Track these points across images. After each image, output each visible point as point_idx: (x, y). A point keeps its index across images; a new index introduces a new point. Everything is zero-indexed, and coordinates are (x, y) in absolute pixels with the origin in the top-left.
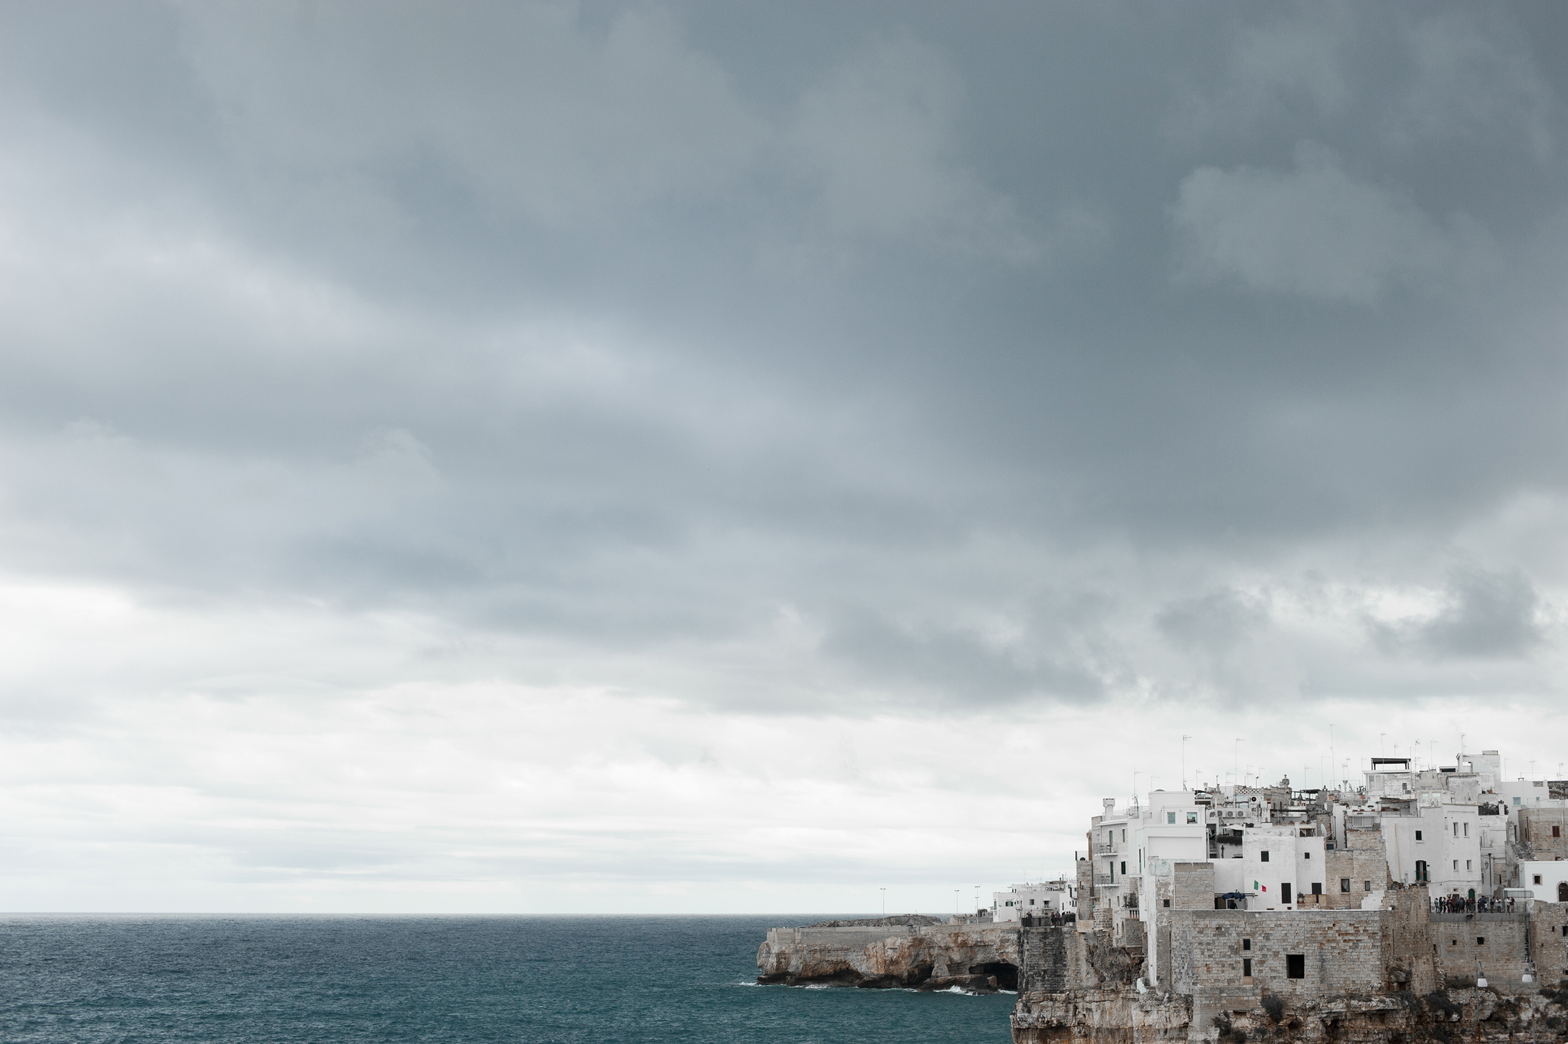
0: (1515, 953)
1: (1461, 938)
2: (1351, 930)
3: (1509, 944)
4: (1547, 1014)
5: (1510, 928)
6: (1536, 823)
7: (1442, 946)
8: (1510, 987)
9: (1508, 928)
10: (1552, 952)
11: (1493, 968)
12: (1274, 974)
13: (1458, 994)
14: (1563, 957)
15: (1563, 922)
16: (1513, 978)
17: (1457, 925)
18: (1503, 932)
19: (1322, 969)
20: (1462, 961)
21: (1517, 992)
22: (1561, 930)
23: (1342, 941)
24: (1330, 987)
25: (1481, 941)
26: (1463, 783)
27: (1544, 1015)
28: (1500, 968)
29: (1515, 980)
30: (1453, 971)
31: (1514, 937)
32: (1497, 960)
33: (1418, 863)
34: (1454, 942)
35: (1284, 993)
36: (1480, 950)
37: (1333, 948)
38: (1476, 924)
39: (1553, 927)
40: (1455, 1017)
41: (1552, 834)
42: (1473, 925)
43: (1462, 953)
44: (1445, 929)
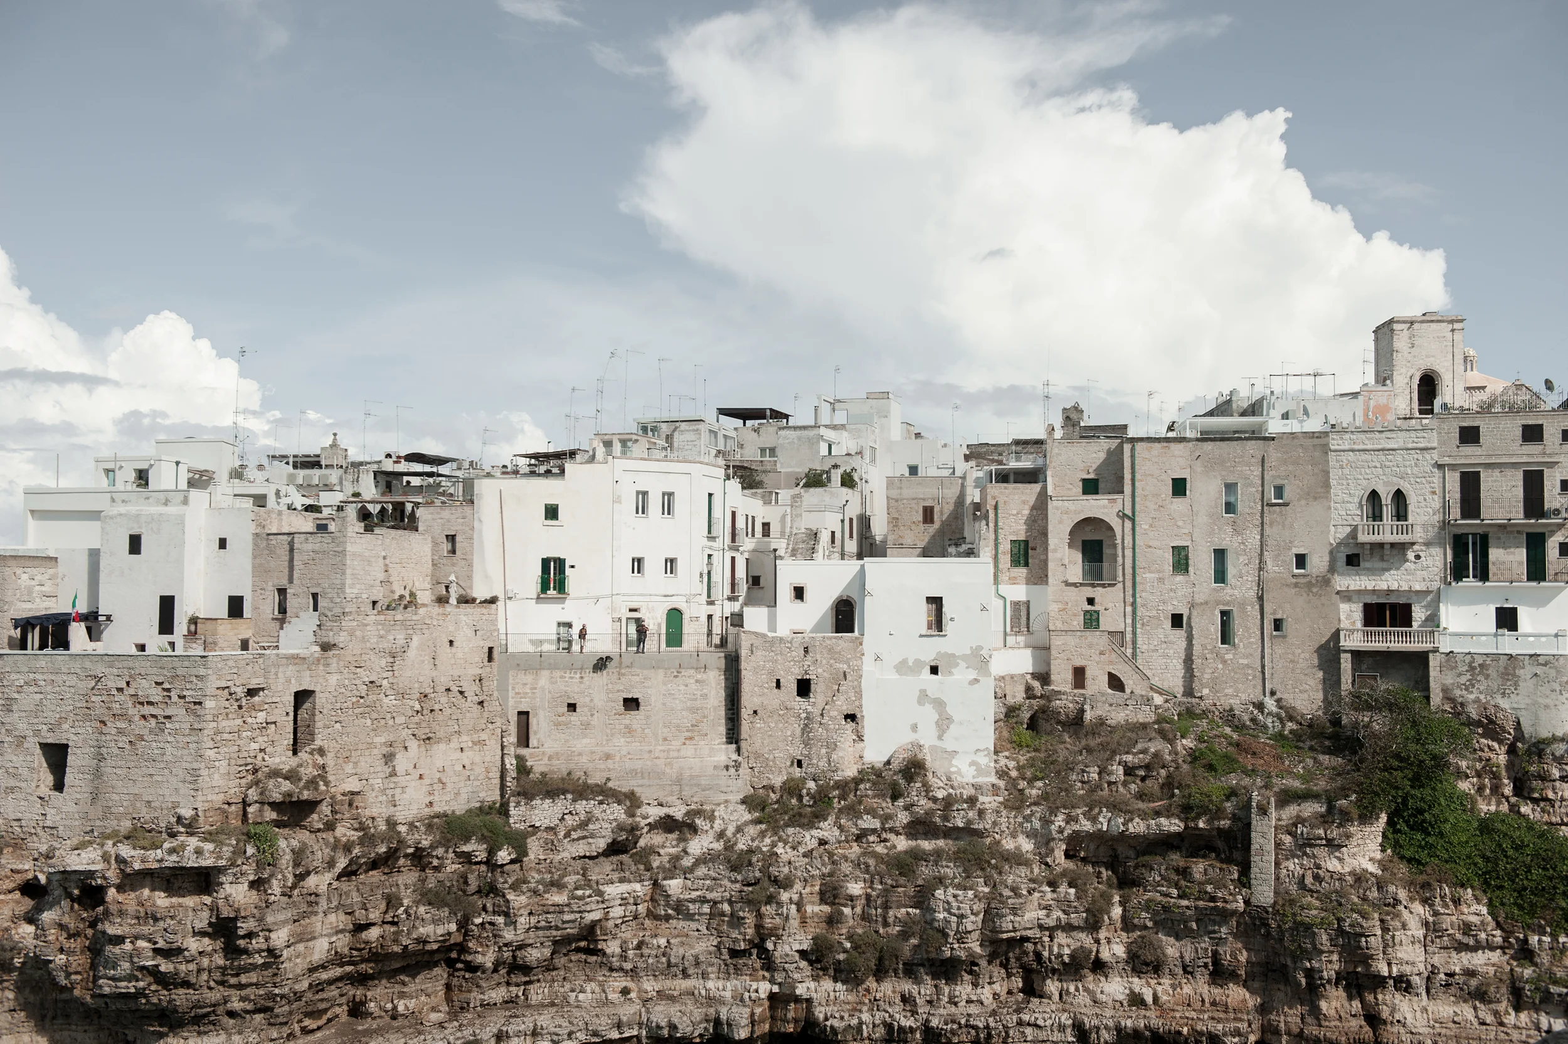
0: (704, 727)
1: (587, 699)
2: (156, 695)
3: (693, 710)
4: (735, 844)
5: (697, 681)
6: (897, 501)
7: (541, 714)
8: (681, 791)
9: (692, 681)
10: (773, 725)
11: (646, 756)
12: (12, 783)
13: (533, 808)
14: (793, 735)
15: (797, 671)
16: (687, 774)
17: (578, 676)
18: (682, 688)
19: (97, 774)
20: (585, 741)
21: (695, 799)
22: (794, 687)
23: (137, 718)
24: (107, 813)
25: (631, 704)
26: (799, 438)
27: (729, 847)
28: (661, 755)
29: (692, 777)
30: (555, 762)
31: (705, 696)
32: (665, 739)
33: (546, 563)
34: (572, 707)
35: (23, 823)
36: (628, 722)
37: (120, 732)
38: (624, 675)
39: (778, 681)
40: (504, 855)
41: (921, 519)
42: (616, 676)
43: (586, 726)
44: (552, 683)
